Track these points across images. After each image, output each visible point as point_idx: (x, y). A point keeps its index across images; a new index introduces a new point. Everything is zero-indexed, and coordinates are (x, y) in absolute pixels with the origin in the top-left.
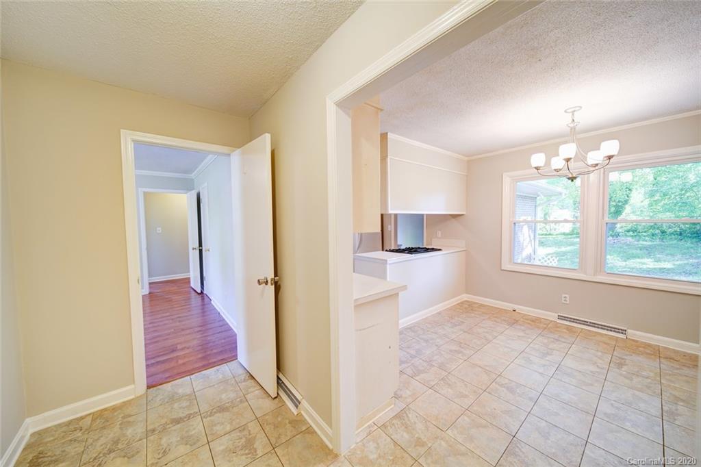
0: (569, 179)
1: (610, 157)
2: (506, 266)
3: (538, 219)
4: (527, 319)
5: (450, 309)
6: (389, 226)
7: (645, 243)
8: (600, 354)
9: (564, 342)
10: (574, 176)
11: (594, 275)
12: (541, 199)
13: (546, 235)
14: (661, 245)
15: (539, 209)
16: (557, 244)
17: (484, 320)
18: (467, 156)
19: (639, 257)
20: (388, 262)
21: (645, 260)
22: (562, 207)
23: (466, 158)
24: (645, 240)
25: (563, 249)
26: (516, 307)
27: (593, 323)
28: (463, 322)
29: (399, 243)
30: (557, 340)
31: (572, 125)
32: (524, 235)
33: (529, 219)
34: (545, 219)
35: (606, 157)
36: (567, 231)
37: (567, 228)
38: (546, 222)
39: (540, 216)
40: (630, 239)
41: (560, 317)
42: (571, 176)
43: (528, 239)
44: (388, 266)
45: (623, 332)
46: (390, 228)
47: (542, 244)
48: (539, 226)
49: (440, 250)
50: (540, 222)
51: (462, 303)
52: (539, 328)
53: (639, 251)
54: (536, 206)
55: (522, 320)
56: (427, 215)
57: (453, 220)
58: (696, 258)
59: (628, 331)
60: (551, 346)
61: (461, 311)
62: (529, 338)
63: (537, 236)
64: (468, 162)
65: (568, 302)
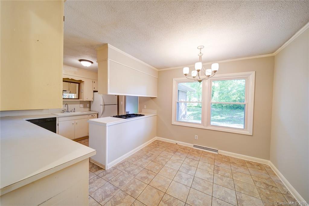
0: (199, 81)
1: (215, 72)
2: (174, 123)
3: (187, 101)
4: (181, 148)
5: (148, 146)
6: (122, 102)
7: (218, 110)
8: (209, 165)
9: (196, 160)
10: (201, 80)
11: (207, 126)
12: (188, 93)
13: (190, 107)
14: (222, 111)
15: (187, 97)
16: (193, 110)
17: (163, 151)
18: (158, 69)
19: (217, 115)
20: (107, 125)
21: (218, 116)
22: (195, 97)
23: (158, 70)
24: (217, 109)
25: (195, 112)
26: (177, 142)
27: (206, 148)
28: (152, 154)
29: (127, 110)
30: (193, 159)
31: (200, 55)
32: (182, 106)
33: (184, 100)
34: (190, 101)
35: (213, 71)
36: (196, 106)
37: (196, 104)
38: (190, 102)
39: (188, 100)
40: (214, 108)
41: (194, 146)
42: (199, 80)
43: (184, 108)
44: (107, 127)
45: (217, 151)
46: (122, 103)
47: (188, 110)
48: (187, 103)
49: (144, 115)
50: (188, 102)
51: (154, 142)
52: (186, 153)
53: (216, 113)
54: (186, 96)
55: (179, 149)
56: (140, 97)
57: (152, 100)
58: (231, 115)
59: (219, 150)
60: (191, 164)
61: (153, 147)
62: (182, 160)
63: (187, 107)
64: (159, 72)
65: (197, 139)
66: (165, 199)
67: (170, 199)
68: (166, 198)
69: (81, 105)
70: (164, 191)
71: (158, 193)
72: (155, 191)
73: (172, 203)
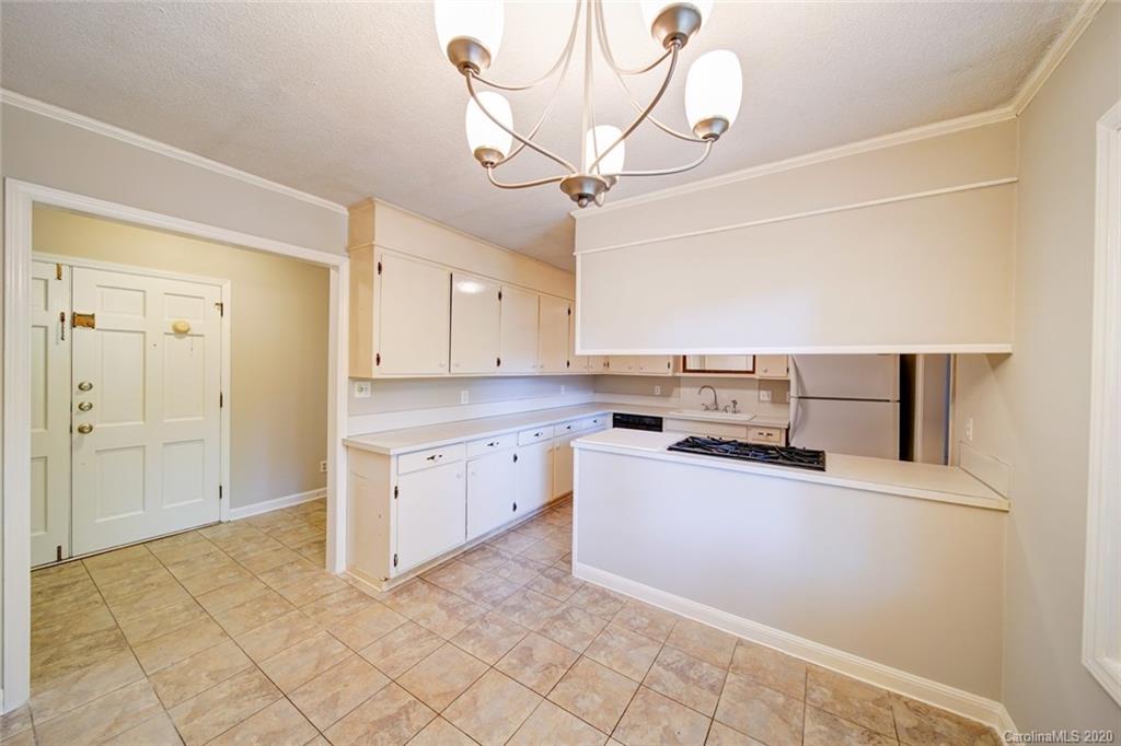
66: (414, 710)
67: (409, 726)
68: (419, 716)
69: (763, 392)
70: (448, 710)
71: (446, 694)
72: (460, 686)
73: (392, 731)
